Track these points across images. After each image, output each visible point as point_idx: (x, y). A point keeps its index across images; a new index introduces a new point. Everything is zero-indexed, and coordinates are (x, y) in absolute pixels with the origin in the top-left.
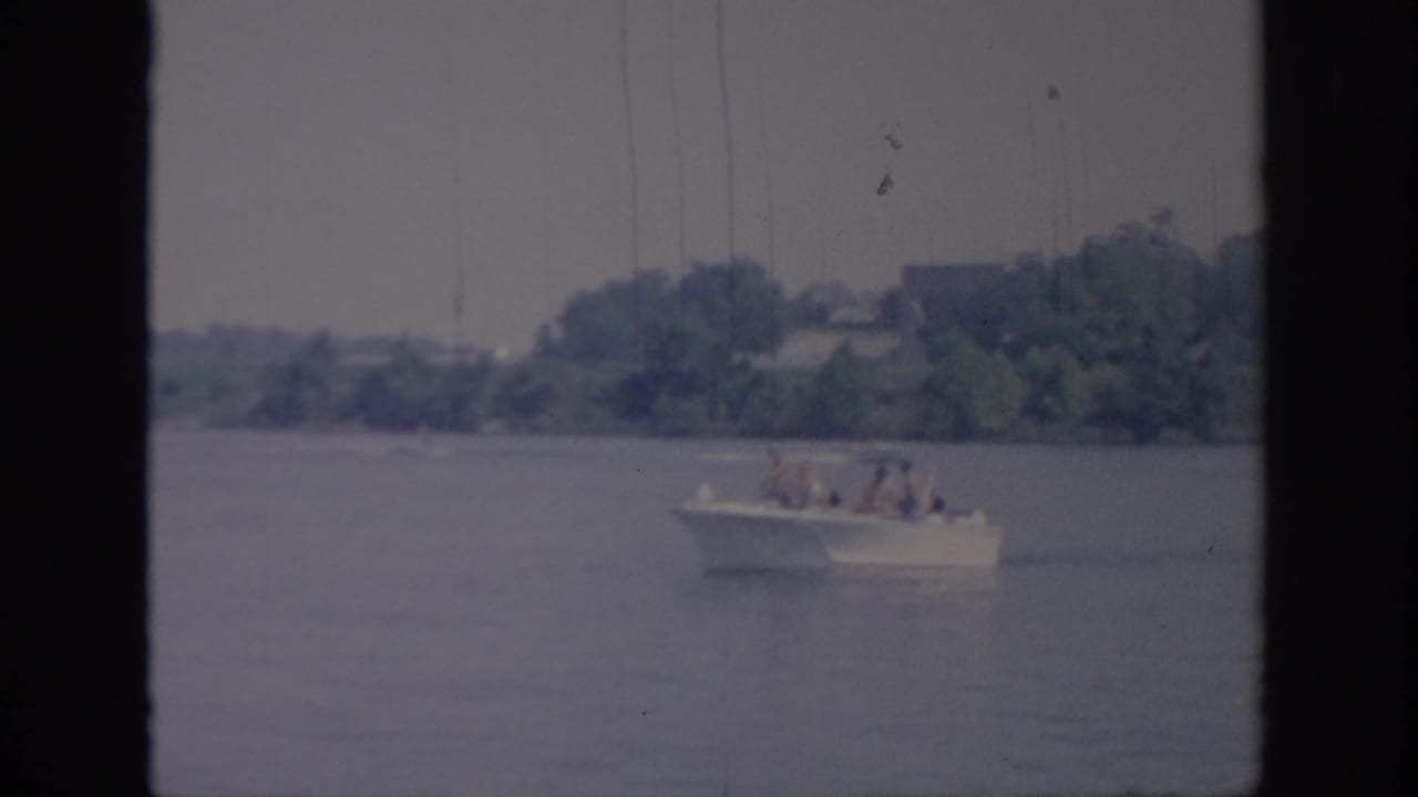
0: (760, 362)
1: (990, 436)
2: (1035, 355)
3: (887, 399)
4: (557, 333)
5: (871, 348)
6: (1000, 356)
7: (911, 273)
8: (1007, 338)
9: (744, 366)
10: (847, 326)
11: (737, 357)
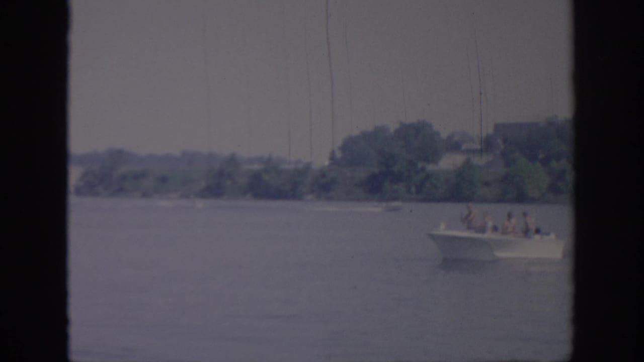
0: (430, 167)
1: (533, 201)
2: (554, 164)
3: (486, 184)
4: (339, 155)
5: (479, 161)
6: (538, 164)
7: (497, 127)
8: (541, 156)
9: (423, 169)
10: (468, 151)
11: (420, 165)
